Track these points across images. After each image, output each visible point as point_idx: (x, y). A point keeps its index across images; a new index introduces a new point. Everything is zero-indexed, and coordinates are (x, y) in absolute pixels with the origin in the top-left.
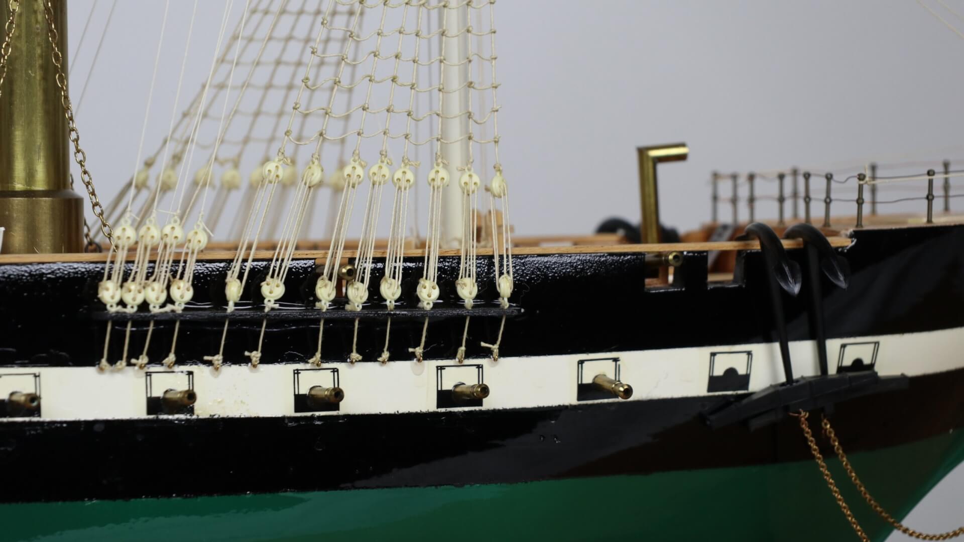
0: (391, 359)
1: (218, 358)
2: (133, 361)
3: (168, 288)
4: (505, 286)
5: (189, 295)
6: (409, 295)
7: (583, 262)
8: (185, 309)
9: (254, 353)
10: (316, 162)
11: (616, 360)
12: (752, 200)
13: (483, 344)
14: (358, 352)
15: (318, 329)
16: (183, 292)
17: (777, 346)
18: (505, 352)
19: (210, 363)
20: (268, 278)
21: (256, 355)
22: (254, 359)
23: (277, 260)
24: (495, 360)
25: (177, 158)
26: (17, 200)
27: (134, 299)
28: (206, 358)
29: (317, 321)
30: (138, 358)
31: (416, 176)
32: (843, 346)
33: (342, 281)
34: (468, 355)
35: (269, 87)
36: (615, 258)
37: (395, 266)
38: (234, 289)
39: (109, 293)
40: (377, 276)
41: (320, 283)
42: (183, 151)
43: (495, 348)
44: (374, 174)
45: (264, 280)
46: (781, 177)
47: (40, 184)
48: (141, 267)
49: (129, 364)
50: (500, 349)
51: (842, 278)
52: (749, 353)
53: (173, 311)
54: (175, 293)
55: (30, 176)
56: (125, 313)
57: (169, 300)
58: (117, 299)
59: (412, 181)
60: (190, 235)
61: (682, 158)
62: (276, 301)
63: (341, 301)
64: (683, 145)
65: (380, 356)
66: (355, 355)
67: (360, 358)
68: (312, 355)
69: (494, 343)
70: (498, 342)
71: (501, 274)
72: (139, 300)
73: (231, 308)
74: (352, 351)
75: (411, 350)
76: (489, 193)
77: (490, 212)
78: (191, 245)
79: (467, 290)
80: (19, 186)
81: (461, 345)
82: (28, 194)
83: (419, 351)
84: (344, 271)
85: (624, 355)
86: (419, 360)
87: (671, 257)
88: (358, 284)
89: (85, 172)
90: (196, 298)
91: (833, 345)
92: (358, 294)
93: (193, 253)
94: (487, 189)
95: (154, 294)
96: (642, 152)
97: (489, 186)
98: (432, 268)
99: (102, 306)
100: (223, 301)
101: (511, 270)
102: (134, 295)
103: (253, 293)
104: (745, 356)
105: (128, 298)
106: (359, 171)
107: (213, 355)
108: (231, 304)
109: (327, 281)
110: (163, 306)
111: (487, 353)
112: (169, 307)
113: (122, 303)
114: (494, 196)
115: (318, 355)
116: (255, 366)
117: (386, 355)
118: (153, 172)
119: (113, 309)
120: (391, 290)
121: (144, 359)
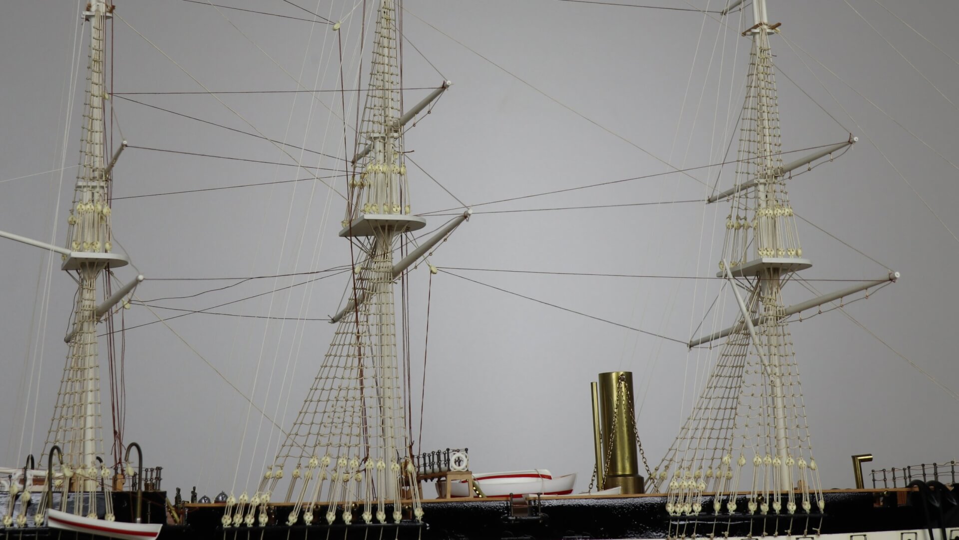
0: (779, 535)
1: (712, 535)
2: (680, 536)
3: (692, 506)
4: (821, 504)
5: (700, 509)
6: (784, 508)
7: (849, 496)
8: (699, 515)
9: (726, 532)
10: (743, 456)
11: (865, 536)
12: (894, 479)
13: (814, 529)
14: (766, 532)
15: (750, 523)
16: (698, 508)
17: (927, 531)
18: (823, 532)
19: (709, 537)
20: (730, 502)
21: (727, 533)
22: (726, 535)
23: (732, 495)
24: (819, 535)
25: (667, 467)
26: (620, 478)
27: (680, 510)
28: (707, 534)
29: (749, 520)
30: (681, 535)
31: (781, 462)
32: (952, 531)
33: (759, 503)
34: (809, 533)
35: (721, 429)
36: (862, 494)
37: (778, 497)
38: (717, 506)
39: (670, 508)
40: (772, 501)
41: (749, 504)
42: (669, 464)
43: (818, 530)
44: (765, 461)
45: (728, 502)
46: (904, 470)
47: (628, 472)
48: (681, 498)
49: (679, 537)
50: (820, 531)
51: (954, 500)
52: (916, 533)
53: (694, 515)
54: (695, 508)
55: (624, 469)
56: (676, 516)
57: (693, 511)
58: (673, 510)
59: (780, 463)
60: (698, 485)
61: (870, 460)
62: (734, 511)
63: (759, 510)
64: (870, 455)
65: (774, 533)
66: (765, 533)
67: (767, 534)
68: (748, 533)
69: (818, 528)
70: (820, 527)
71: (819, 500)
72: (682, 511)
73: (716, 514)
74: (763, 531)
75: (786, 531)
76: (810, 469)
77: (800, 481)
78: (699, 489)
79: (807, 506)
80: (620, 473)
81: (805, 529)
82: (624, 476)
83: (789, 531)
84: (759, 498)
85: (868, 534)
86: (789, 535)
87: (885, 493)
88: (765, 504)
89: (647, 466)
90: (702, 511)
91: (948, 530)
92: (765, 508)
93: (700, 492)
94: (808, 467)
95: (687, 509)
96: (854, 458)
97: (809, 466)
98: (791, 497)
99: (668, 513)
100: (713, 511)
101: (823, 498)
102: (679, 509)
103: (724, 508)
104: (914, 535)
105: (677, 510)
106: (760, 460)
107: (710, 533)
108: (717, 512)
109: (752, 503)
110: (690, 513)
111: (815, 533)
112: (693, 514)
113: (675, 512)
114: (812, 469)
115: (751, 533)
116: (726, 538)
117: (776, 533)
118: (658, 473)
119: (672, 515)
120: (777, 506)
121: (684, 535)
